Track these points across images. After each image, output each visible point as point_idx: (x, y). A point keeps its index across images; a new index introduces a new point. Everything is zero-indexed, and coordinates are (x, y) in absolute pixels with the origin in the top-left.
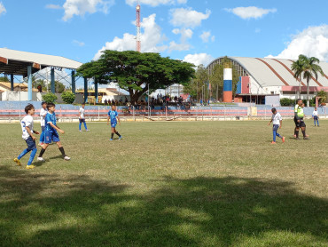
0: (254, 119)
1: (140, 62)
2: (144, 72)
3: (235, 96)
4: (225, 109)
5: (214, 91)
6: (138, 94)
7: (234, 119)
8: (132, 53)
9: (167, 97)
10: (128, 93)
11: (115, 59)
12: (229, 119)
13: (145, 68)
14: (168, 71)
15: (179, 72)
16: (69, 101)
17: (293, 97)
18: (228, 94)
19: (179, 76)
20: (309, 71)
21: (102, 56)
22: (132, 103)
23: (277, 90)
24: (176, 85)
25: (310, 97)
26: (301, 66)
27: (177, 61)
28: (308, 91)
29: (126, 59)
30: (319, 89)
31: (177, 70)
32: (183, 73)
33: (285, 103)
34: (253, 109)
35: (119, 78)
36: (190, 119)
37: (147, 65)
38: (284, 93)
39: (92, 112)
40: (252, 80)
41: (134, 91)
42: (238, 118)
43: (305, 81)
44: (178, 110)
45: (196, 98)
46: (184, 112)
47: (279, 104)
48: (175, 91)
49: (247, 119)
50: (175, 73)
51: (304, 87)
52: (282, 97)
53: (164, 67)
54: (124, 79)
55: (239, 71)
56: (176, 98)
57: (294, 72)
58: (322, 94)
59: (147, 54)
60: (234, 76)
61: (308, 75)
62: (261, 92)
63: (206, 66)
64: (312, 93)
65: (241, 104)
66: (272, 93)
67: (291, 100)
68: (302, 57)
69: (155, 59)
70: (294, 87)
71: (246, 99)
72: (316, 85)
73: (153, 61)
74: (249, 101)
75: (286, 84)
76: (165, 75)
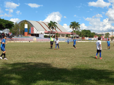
0: (35, 42)
3: (29, 34)
4: (25, 38)
5: (21, 32)
7: (28, 42)
9: (3, 33)
12: (26, 42)
14: (4, 24)
15: (8, 25)
17: (48, 35)
18: (26, 33)
19: (8, 26)
20: (53, 26)
23: (43, 32)
24: (6, 29)
26: (51, 25)
27: (7, 21)
30: (56, 33)
31: (7, 24)
32: (9, 25)
33: (45, 37)
34: (35, 38)
36: (12, 42)
38: (45, 33)
40: (34, 29)
42: (30, 41)
43: (52, 30)
44: (8, 38)
45: (14, 34)
46: (10, 39)
47: (43, 37)
48: (6, 31)
49: (32, 42)
50: (6, 25)
51: (52, 32)
52: (45, 34)
53: (2, 23)
55: (30, 25)
56: (6, 34)
57: (48, 26)
58: (57, 34)
60: (28, 27)
61: (53, 28)
62: (38, 33)
63: (18, 23)
64: (54, 34)
65: (31, 37)
66: (41, 33)
68: (51, 22)
70: (48, 32)
71: (33, 35)
72: (55, 31)
74: (33, 36)
75: (46, 31)
76: (2, 25)
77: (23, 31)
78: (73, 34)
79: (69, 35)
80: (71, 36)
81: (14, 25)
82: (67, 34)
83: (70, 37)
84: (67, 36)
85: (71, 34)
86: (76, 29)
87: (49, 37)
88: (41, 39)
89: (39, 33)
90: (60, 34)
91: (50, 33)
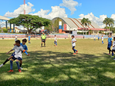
0: (70, 39)
1: (33, 19)
4: (61, 35)
6: (31, 30)
7: (64, 39)
8: (29, 15)
10: (27, 29)
11: (24, 17)
12: (62, 39)
13: (34, 21)
14: (42, 22)
15: (46, 23)
17: (81, 31)
18: (60, 30)
21: (19, 16)
22: (29, 33)
23: (76, 29)
25: (86, 32)
26: (84, 21)
27: (44, 18)
28: (86, 29)
29: (27, 17)
30: (89, 29)
33: (79, 33)
35: (25, 24)
36: (49, 39)
38: (79, 30)
40: (67, 26)
41: (29, 29)
43: (85, 26)
47: (77, 34)
49: (67, 39)
50: (44, 23)
51: (84, 28)
53: (41, 21)
54: (26, 24)
55: (64, 22)
57: (81, 23)
59: (34, 16)
60: (62, 24)
64: (87, 30)
65: (65, 34)
66: (74, 30)
67: (81, 33)
68: (84, 18)
69: (37, 18)
70: (81, 28)
75: (79, 27)
77: (57, 28)
78: (106, 31)
79: (102, 32)
80: (104, 32)
81: (50, 22)
82: (100, 31)
83: (103, 34)
84: (100, 33)
85: (105, 31)
86: (110, 25)
87: (82, 34)
88: (75, 36)
89: (72, 30)
90: (93, 30)
91: (83, 30)
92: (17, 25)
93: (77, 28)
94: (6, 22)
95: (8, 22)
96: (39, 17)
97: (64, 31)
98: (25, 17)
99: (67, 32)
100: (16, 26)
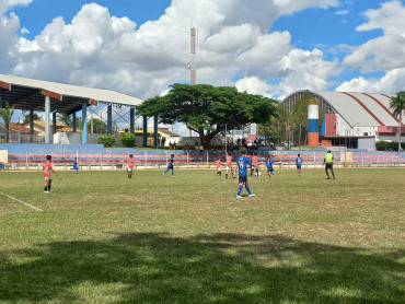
0: (349, 167)
1: (215, 98)
2: (219, 110)
4: (314, 155)
5: (296, 133)
6: (212, 135)
8: (205, 87)
10: (198, 135)
11: (187, 94)
12: (320, 167)
13: (221, 105)
14: (248, 108)
15: (259, 110)
16: (129, 143)
18: (313, 136)
19: (259, 113)
21: (171, 91)
23: (372, 131)
26: (402, 103)
27: (256, 96)
29: (197, 95)
31: (257, 106)
32: (262, 111)
33: (381, 147)
34: (346, 155)
35: (191, 118)
37: (224, 102)
38: (381, 134)
39: (157, 157)
40: (339, 119)
41: (205, 132)
47: (374, 148)
49: (339, 166)
50: (256, 110)
51: (403, 128)
52: (377, 140)
53: (242, 104)
55: (326, 108)
59: (222, 89)
60: (320, 115)
62: (353, 133)
65: (331, 148)
66: (366, 134)
67: (389, 143)
69: (232, 94)
70: (388, 128)
73: (230, 97)
75: (382, 124)
76: (244, 113)
77: (303, 128)
81: (275, 109)
87: (394, 147)
88: (368, 156)
89: (356, 135)
91: (398, 135)
92: (165, 122)
93: (376, 129)
94: (132, 111)
95: (136, 111)
96: (236, 93)
97: (328, 139)
98: (191, 91)
99: (338, 141)
100: (161, 125)
